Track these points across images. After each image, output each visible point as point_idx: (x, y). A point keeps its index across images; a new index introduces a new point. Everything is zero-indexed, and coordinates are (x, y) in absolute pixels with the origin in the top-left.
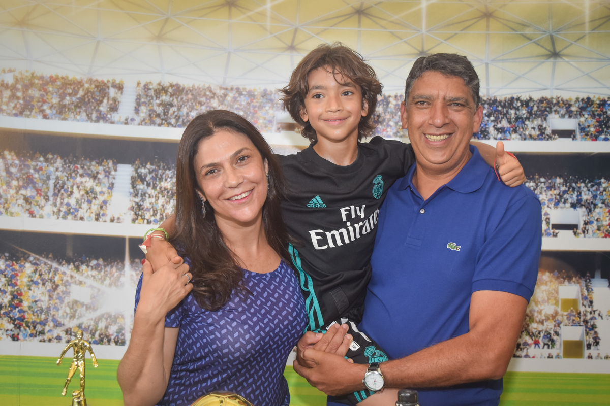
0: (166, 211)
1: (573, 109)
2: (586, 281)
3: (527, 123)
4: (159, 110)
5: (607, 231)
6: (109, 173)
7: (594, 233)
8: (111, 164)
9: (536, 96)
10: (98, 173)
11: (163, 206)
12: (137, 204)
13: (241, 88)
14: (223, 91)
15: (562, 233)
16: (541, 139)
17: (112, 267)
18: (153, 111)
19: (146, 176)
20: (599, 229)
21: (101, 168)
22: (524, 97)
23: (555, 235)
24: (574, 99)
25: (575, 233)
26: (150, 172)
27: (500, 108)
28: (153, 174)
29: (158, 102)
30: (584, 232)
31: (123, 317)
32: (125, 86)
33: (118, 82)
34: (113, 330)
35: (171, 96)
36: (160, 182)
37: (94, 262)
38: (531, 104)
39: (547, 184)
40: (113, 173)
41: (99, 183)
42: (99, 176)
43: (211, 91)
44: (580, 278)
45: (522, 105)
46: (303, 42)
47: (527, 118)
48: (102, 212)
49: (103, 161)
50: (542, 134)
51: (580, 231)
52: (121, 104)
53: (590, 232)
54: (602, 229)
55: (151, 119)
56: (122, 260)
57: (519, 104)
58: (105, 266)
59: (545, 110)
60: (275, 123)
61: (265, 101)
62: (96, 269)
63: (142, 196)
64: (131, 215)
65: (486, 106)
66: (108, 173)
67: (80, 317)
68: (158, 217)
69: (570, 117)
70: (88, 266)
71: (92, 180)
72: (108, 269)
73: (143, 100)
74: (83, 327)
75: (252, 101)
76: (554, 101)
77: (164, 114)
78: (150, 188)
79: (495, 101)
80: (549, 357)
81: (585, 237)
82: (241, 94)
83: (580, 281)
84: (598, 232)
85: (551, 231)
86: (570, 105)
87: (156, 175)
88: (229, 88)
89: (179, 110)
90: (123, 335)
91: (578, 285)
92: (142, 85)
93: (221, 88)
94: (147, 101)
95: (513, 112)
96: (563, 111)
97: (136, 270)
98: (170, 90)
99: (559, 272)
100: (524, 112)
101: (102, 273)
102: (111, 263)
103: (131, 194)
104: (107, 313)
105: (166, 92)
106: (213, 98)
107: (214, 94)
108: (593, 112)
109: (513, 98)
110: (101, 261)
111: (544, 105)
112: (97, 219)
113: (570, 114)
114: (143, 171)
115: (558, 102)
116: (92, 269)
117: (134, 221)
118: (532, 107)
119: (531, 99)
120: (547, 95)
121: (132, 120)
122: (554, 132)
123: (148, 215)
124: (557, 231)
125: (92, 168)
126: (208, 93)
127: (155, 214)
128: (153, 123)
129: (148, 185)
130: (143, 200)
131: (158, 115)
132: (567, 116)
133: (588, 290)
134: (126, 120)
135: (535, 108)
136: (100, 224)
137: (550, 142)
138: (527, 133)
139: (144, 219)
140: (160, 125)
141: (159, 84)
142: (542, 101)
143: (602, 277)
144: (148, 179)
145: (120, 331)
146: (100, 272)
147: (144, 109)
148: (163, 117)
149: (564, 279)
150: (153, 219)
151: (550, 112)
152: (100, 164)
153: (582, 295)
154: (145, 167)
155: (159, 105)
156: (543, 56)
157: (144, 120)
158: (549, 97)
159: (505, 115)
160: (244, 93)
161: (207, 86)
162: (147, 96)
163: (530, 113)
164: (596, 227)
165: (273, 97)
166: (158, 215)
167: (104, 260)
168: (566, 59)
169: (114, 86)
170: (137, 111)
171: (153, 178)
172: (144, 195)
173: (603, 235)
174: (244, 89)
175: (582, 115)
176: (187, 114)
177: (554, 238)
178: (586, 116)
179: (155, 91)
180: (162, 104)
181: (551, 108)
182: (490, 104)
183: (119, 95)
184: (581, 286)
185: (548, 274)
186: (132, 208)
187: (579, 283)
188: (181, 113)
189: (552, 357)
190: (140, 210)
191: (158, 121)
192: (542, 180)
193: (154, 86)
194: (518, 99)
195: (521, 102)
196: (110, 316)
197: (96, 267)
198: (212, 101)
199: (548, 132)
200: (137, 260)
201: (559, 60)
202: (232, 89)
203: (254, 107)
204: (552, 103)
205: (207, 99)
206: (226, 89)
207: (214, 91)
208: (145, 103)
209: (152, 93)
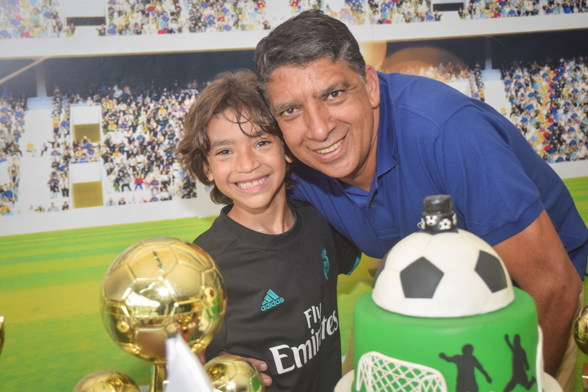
2: (475, 74)
5: (497, 9)
7: (482, 13)
15: (446, 15)
20: (487, 8)
23: (438, 19)
25: (461, 14)
30: (470, 12)
44: (469, 71)
51: (466, 11)
53: (478, 11)
54: (491, 6)
81: (472, 18)
83: (469, 74)
84: (487, 11)
85: (433, 14)
91: (467, 80)
99: (445, 65)
124: (439, 13)
133: (478, 85)
143: (494, 67)
149: (451, 73)
153: (472, 92)
164: (484, 5)
173: (493, 14)
177: (437, 22)
184: (470, 81)
185: (431, 68)
187: (468, 77)
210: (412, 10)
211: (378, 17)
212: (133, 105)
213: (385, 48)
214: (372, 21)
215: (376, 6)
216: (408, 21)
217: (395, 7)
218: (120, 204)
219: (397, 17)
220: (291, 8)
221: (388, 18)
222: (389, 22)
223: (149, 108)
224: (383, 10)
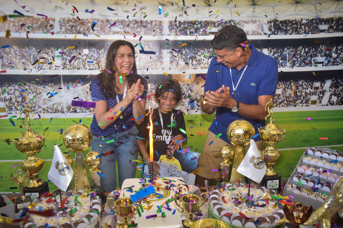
0: (75, 65)
1: (216, 24)
3: (200, 29)
4: (69, 28)
6: (53, 52)
8: (53, 49)
9: (204, 20)
10: (48, 52)
11: (73, 63)
12: (64, 63)
13: (99, 19)
14: (92, 20)
16: (205, 35)
17: (57, 86)
18: (66, 28)
19: (66, 52)
21: (49, 51)
22: (199, 21)
24: (216, 21)
26: (68, 51)
27: (191, 24)
28: (69, 52)
29: (68, 25)
31: (63, 103)
32: (56, 19)
33: (53, 18)
34: (59, 108)
35: (73, 23)
36: (71, 54)
37: (50, 85)
38: (202, 23)
39: (208, 51)
40: (54, 52)
41: (49, 56)
42: (49, 53)
43: (88, 20)
45: (199, 23)
46: (120, 1)
47: (201, 28)
48: (51, 66)
49: (50, 48)
50: (206, 33)
52: (55, 26)
55: (66, 32)
56: (60, 83)
57: (198, 23)
58: (54, 86)
59: (207, 25)
60: (112, 31)
61: (108, 23)
62: (51, 87)
63: (65, 60)
64: (62, 67)
65: (186, 24)
66: (52, 52)
67: (47, 104)
68: (72, 67)
69: (215, 27)
70: (48, 86)
71: (46, 55)
72: (56, 86)
73: (63, 25)
74: (49, 107)
75: (103, 24)
76: (210, 22)
77: (71, 29)
78: (68, 57)
79: (189, 22)
82: (99, 21)
86: (215, 23)
87: (70, 52)
88: (94, 19)
89: (76, 28)
90: (63, 109)
92: (62, 19)
93: (91, 19)
94: (64, 25)
95: (195, 26)
96: (213, 25)
97: (66, 87)
98: (73, 20)
100: (199, 26)
101: (54, 88)
102: (56, 84)
103: (61, 59)
104: (57, 102)
105: (71, 21)
106: (89, 23)
107: (89, 21)
108: (223, 25)
109: (195, 21)
110: (53, 84)
111: (206, 23)
112: (50, 69)
113: (215, 26)
114: (65, 51)
115: (211, 22)
116: (50, 87)
117: (63, 69)
118: (202, 24)
119: (202, 21)
120: (207, 19)
121: (60, 32)
122: (210, 33)
123: (68, 67)
125: (46, 50)
126: (87, 21)
127: (71, 66)
128: (67, 33)
129: (67, 56)
130: (66, 61)
131: (69, 30)
132: (214, 27)
134: (57, 32)
135: (203, 24)
136: (51, 71)
137: (208, 36)
138: (201, 33)
139: (67, 68)
140: (70, 34)
141: (68, 18)
142: (205, 22)
144: (67, 53)
145: (62, 108)
146: (53, 88)
147: (63, 28)
148: (71, 31)
150: (70, 68)
151: (208, 26)
152: (49, 49)
154: (66, 49)
155: (69, 26)
156: (205, 6)
157: (64, 32)
158: (208, 20)
159: (193, 27)
160: (100, 21)
161: (86, 18)
162: (64, 23)
163: (201, 26)
165: (110, 22)
166: (72, 66)
167: (54, 84)
168: (213, 7)
169: (52, 20)
170: (61, 29)
171: (69, 53)
172: (66, 59)
174: (100, 19)
175: (219, 27)
176: (80, 29)
178: (220, 27)
179: (67, 21)
180: (70, 26)
181: (208, 24)
182: (188, 23)
183: (54, 23)
186: (62, 64)
188: (77, 29)
190: (65, 65)
191: (69, 32)
192: (206, 49)
193: (66, 19)
194: (197, 21)
195: (198, 22)
196: (58, 103)
197: (51, 86)
198: (88, 24)
199: (208, 33)
200: (66, 83)
201: (211, 7)
202: (95, 19)
203: (104, 26)
204: (209, 22)
205: (86, 23)
206: (93, 19)
207: (89, 20)
208: (64, 26)
209: (66, 22)
210: (203, 66)
211: (194, 67)
213: (195, 76)
214: (192, 68)
215: (193, 64)
216: (202, 69)
217: (199, 65)
219: (199, 67)
220: (170, 64)
221: (196, 68)
222: (197, 69)
224: (195, 66)
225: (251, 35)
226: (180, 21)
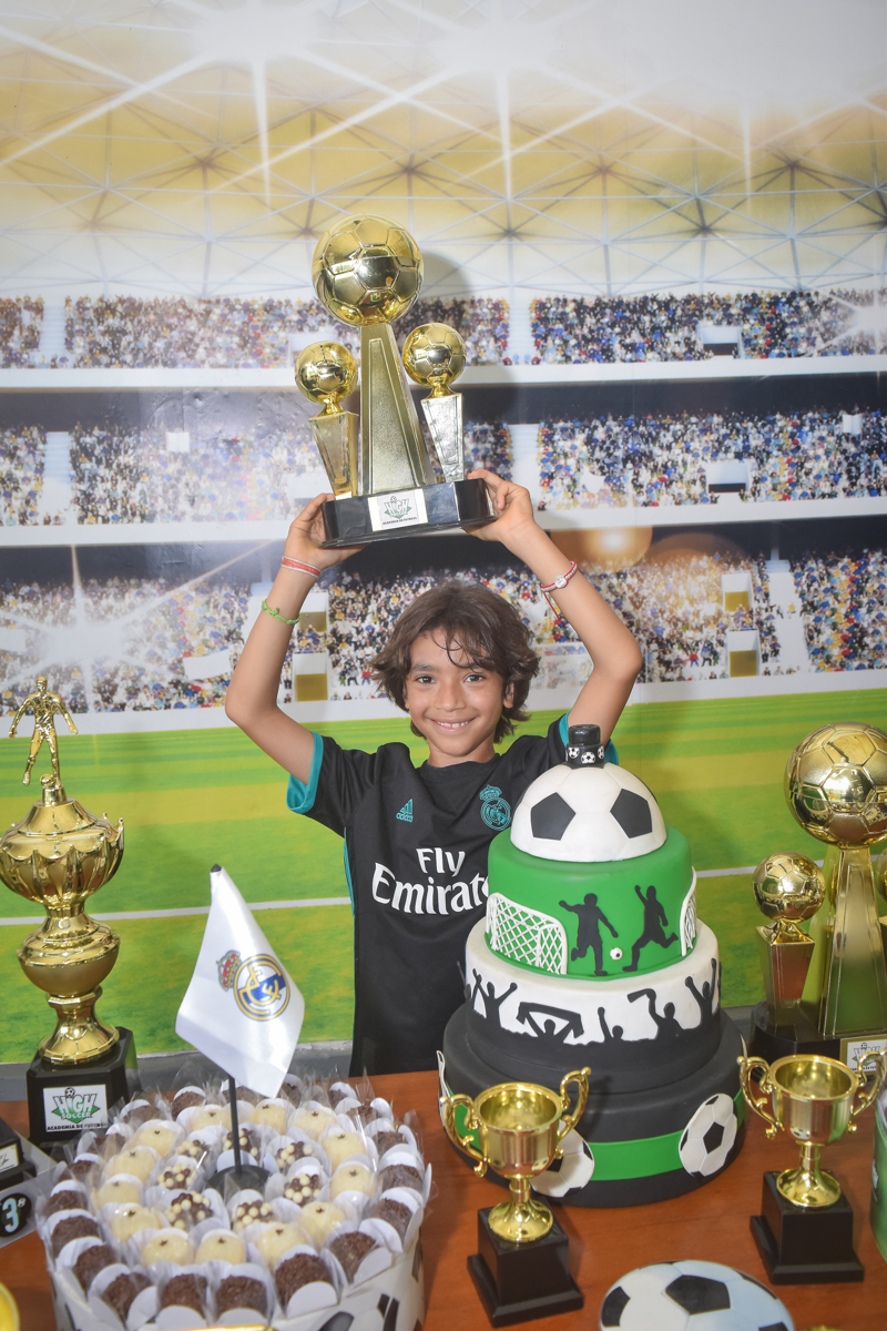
0: (131, 501)
1: (734, 311)
2: (759, 565)
3: (668, 334)
4: (105, 341)
5: (786, 491)
6: (35, 447)
7: (768, 495)
8: (35, 433)
9: (680, 294)
10: (16, 448)
11: (125, 493)
12: (84, 493)
13: (232, 298)
14: (203, 306)
15: (724, 497)
16: (689, 359)
17: (54, 595)
18: (94, 343)
19: (93, 447)
20: (774, 489)
21: (20, 441)
22: (663, 296)
23: (714, 501)
24: (734, 297)
25: (742, 496)
26: (100, 442)
27: (628, 314)
28: (105, 445)
29: (102, 328)
30: (754, 494)
31: (79, 669)
32: (46, 305)
33: (33, 300)
34: (66, 689)
35: (122, 317)
36: (116, 457)
37: (25, 590)
38: (673, 306)
39: (701, 426)
40: (41, 446)
41: (20, 464)
42: (19, 453)
43: (184, 307)
44: (751, 561)
45: (660, 308)
46: (323, 221)
47: (669, 328)
48: (29, 510)
49: (22, 429)
50: (691, 350)
51: (748, 493)
52: (42, 336)
53: (763, 493)
54: (779, 487)
55: (94, 356)
56: (69, 582)
57: (655, 307)
58: (43, 594)
59: (694, 315)
60: (289, 352)
61: (271, 318)
62: (29, 599)
63: (90, 480)
64: (76, 511)
65: (608, 311)
66: (32, 448)
67: (13, 674)
68: (119, 510)
69: (729, 323)
70: (16, 596)
71: (7, 460)
72: (48, 598)
73: (77, 327)
74: (20, 689)
75: (250, 319)
76: (706, 301)
77: (114, 347)
78: (102, 467)
79: (620, 303)
80: (711, 678)
81: (755, 500)
82: (232, 309)
83: (751, 565)
84: (774, 493)
85: (709, 495)
86: (729, 306)
87: (110, 445)
88: (213, 300)
89: (136, 339)
90: (83, 696)
91: (749, 571)
92: (74, 303)
93: (200, 301)
94: (84, 328)
95: (646, 318)
96: (719, 315)
97: (92, 596)
98: (120, 308)
99: (722, 554)
100: (662, 318)
101: (40, 604)
102: (51, 588)
103: (72, 477)
104: (55, 666)
105: (113, 312)
106: (189, 317)
107: (191, 311)
108: (761, 315)
109: (646, 298)
110: (36, 587)
111: (692, 306)
112: (23, 522)
113: (729, 319)
114: (88, 440)
115: (712, 302)
116: (23, 600)
117: (81, 520)
118: (675, 311)
119: (672, 299)
120: (695, 291)
121: (63, 360)
122: (708, 347)
123: (102, 510)
124: (716, 495)
125: (6, 440)
126: (180, 310)
127: (113, 507)
128: (97, 363)
129: (99, 462)
130: (92, 487)
131: (104, 350)
132: (725, 323)
133: (761, 577)
134: (54, 360)
135: (679, 312)
136: (28, 529)
137: (702, 362)
138: (669, 350)
139: (97, 516)
140: (108, 365)
141: (101, 300)
142: (688, 301)
143: (781, 558)
144: (97, 452)
145: (77, 691)
146: (36, 603)
147: (79, 341)
148: (112, 352)
149: (729, 564)
150: (111, 514)
151: (701, 317)
152: (18, 434)
153: (754, 585)
154: (91, 434)
155: (104, 334)
156: (687, 232)
157: (82, 359)
158: (698, 295)
159: (636, 323)
160: (238, 307)
161: (178, 298)
162: (83, 320)
163: (672, 320)
164: (770, 486)
165: (283, 311)
166: (119, 507)
167: (42, 585)
168: (720, 236)
169: (29, 307)
170: (69, 344)
171: (104, 450)
172: (93, 478)
173: (781, 497)
174: (238, 300)
175: (745, 320)
176: (150, 344)
177: (713, 505)
178: (752, 321)
179: (96, 311)
180: (109, 332)
181: (701, 312)
182: (613, 309)
183: (38, 320)
184: (752, 573)
185: (705, 558)
186: (77, 500)
187: (749, 568)
188: (140, 345)
189: (715, 677)
190: (89, 502)
191: (105, 359)
192: (694, 419)
193: (93, 303)
194: (654, 299)
195: (659, 303)
196: (60, 671)
197: (30, 597)
198: (188, 322)
199: (699, 347)
200: (92, 581)
201: (710, 237)
202: (218, 302)
203: (255, 328)
204: (702, 303)
205: (179, 319)
206: (209, 302)
207: (190, 307)
208: (81, 332)
209: (90, 314)
210: (683, 492)
211: (643, 498)
212: (363, 593)
213: (649, 536)
214: (636, 503)
215: (641, 486)
216: (678, 503)
217: (663, 488)
218: (345, 698)
219: (665, 498)
220: (541, 489)
221: (655, 500)
222: (655, 504)
223: (380, 596)
224: (649, 491)
225: (882, 352)
226: (582, 300)
